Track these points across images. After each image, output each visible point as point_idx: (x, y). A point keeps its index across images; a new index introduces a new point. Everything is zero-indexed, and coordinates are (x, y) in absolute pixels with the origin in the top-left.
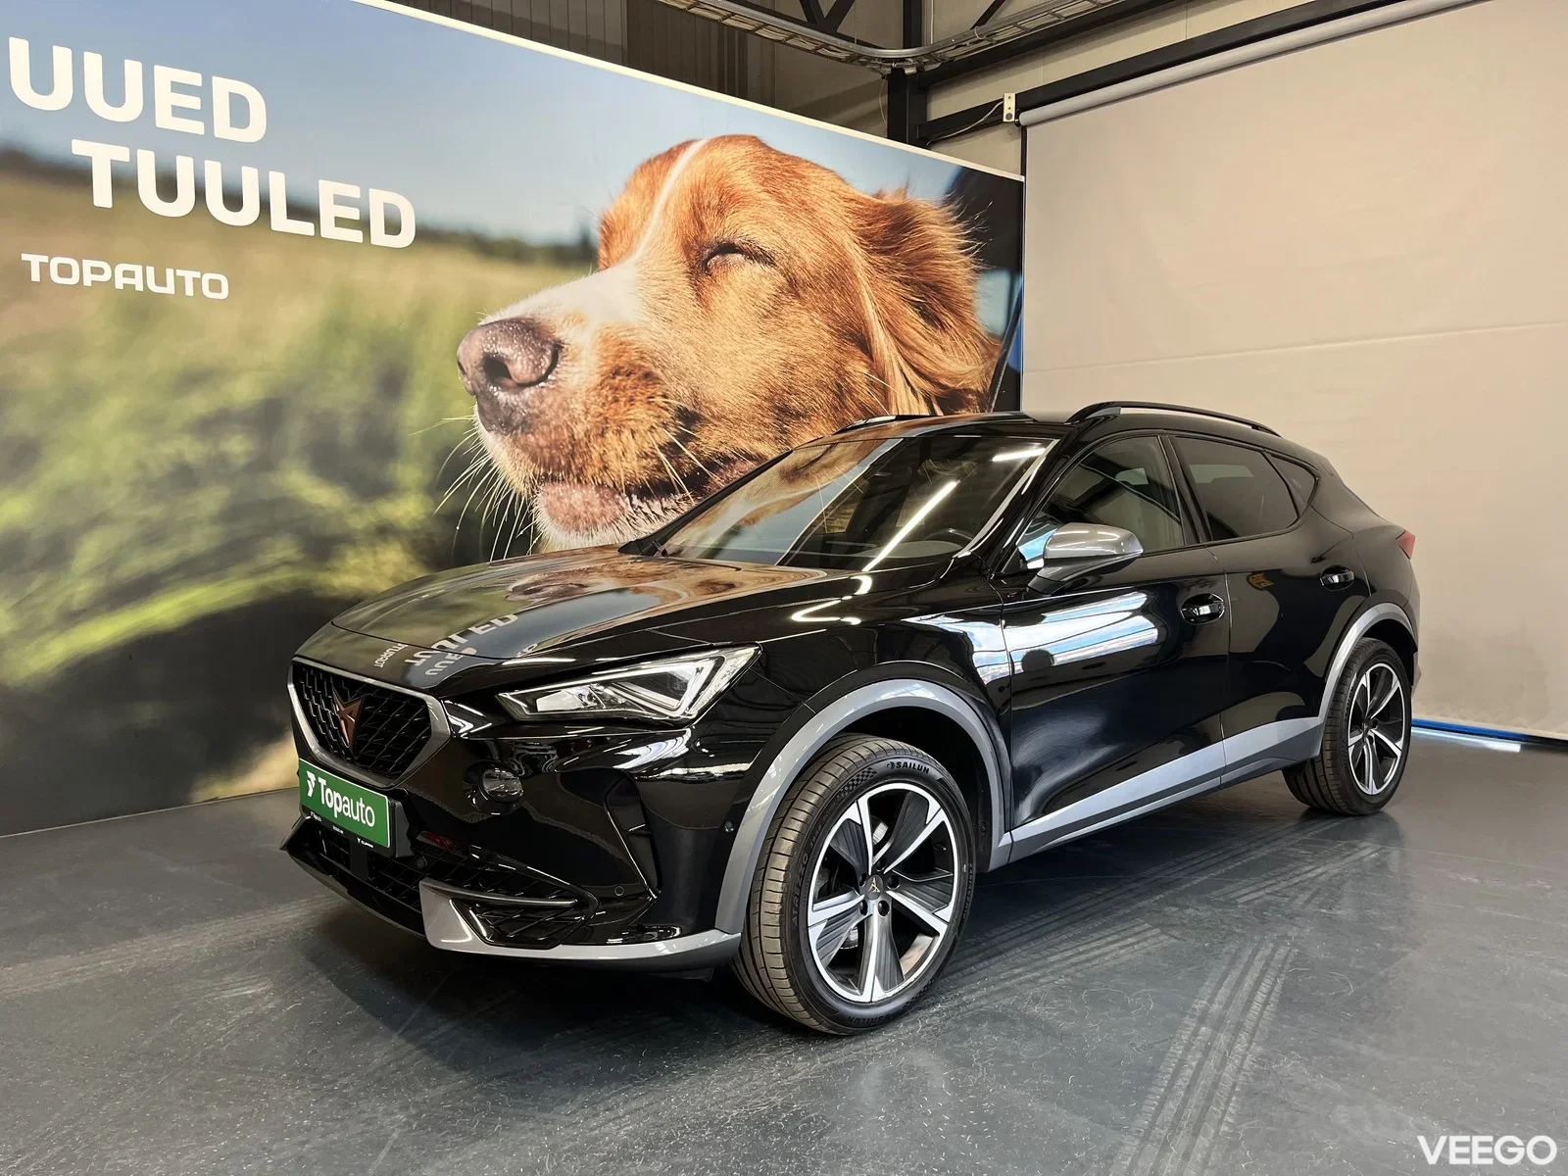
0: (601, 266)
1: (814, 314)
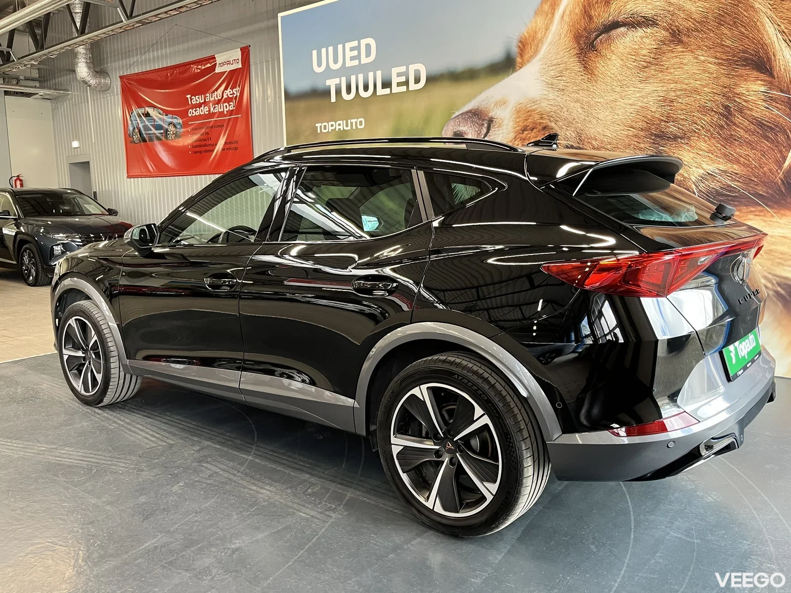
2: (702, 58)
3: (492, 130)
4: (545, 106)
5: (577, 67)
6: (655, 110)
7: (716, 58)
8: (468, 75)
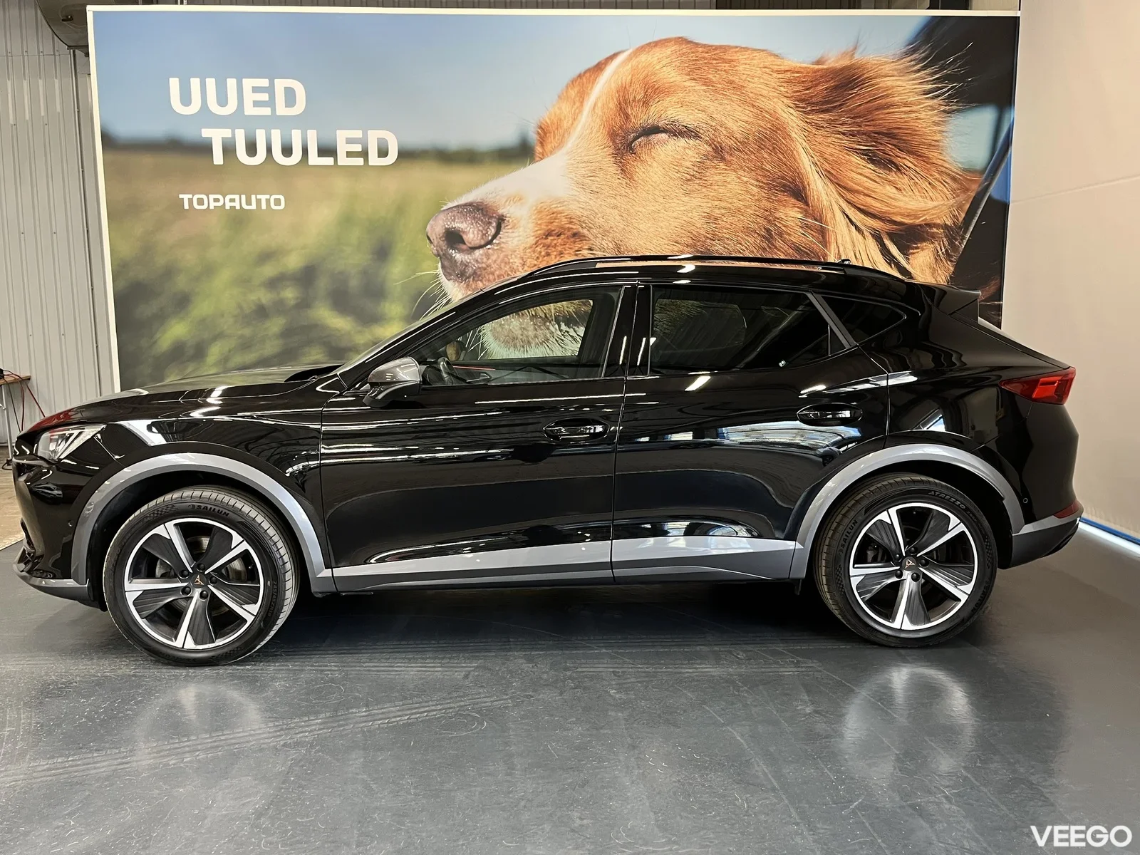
0: (538, 159)
1: (741, 172)
2: (745, 179)
3: (504, 231)
4: (574, 209)
5: (613, 169)
6: (701, 227)
7: (758, 181)
8: (468, 158)
